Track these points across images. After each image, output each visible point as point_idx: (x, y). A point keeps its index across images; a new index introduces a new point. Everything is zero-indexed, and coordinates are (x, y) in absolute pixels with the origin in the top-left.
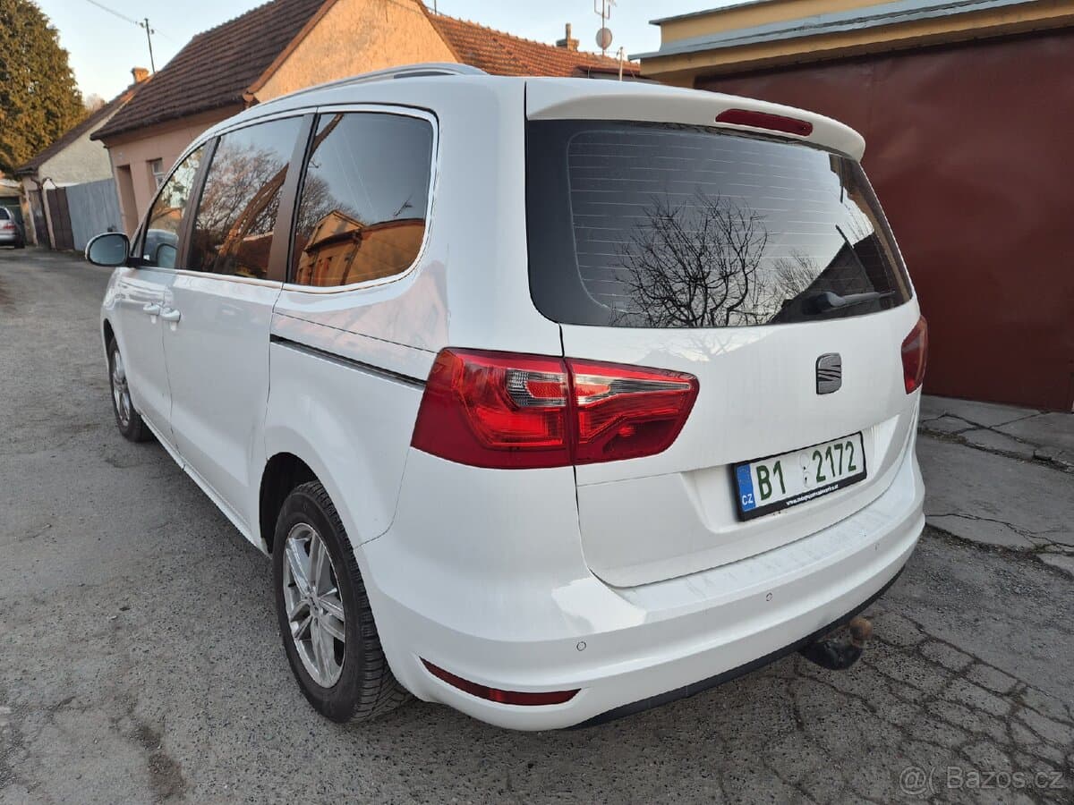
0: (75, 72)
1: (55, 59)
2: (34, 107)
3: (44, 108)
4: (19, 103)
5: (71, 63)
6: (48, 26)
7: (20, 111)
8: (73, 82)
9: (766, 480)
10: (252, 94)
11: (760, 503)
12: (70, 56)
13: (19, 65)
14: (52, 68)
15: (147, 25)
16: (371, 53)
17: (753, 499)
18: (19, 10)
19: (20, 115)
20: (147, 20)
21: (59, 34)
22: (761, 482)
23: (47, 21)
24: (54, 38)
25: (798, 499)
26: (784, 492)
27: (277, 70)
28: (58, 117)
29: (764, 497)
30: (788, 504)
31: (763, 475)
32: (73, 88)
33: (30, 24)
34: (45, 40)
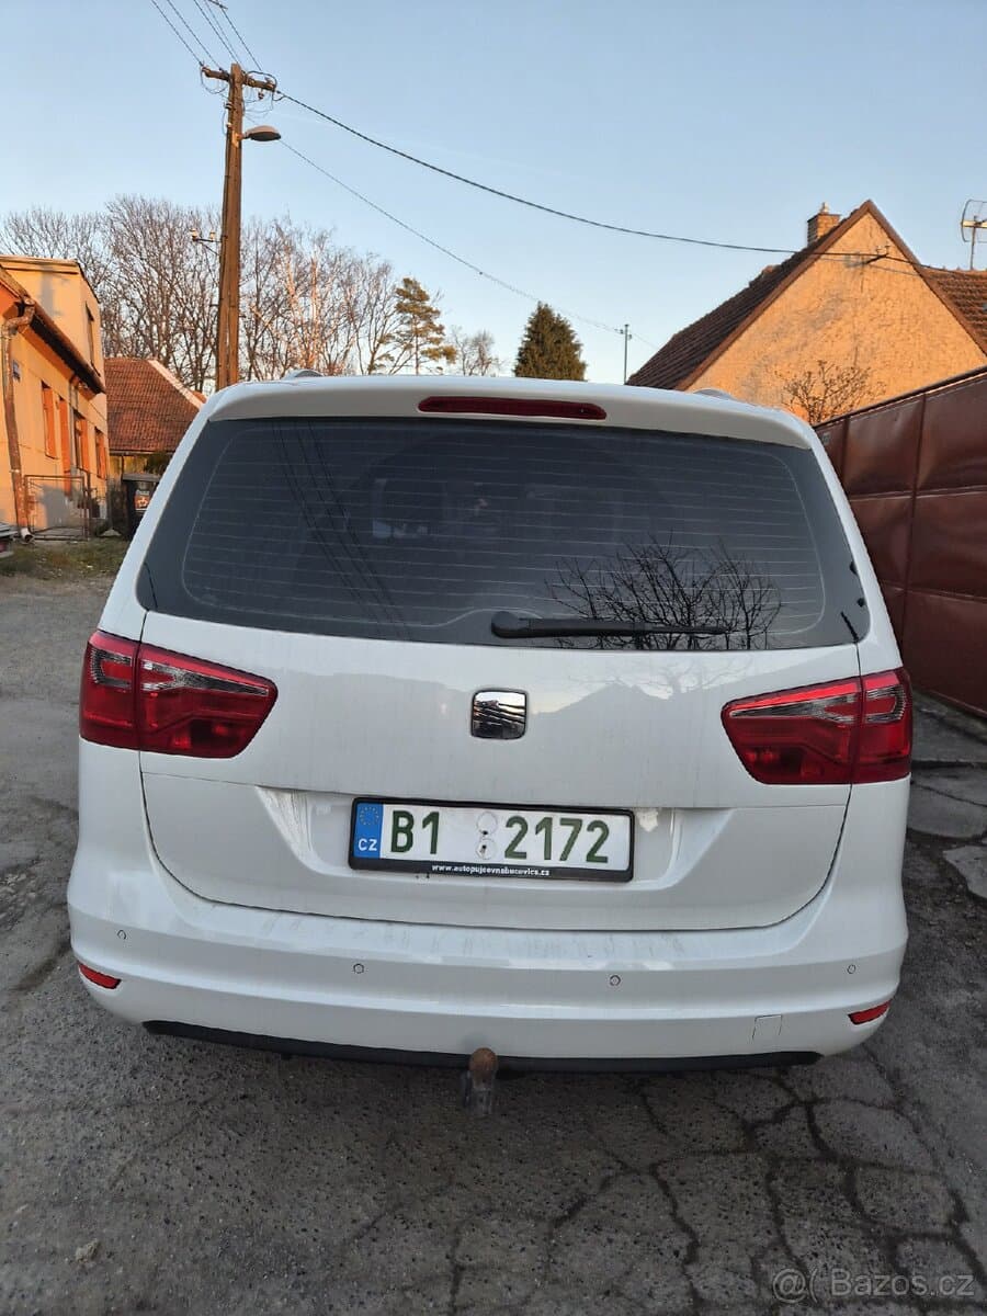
1: (574, 372)
9: (408, 830)
11: (386, 852)
12: (587, 369)
16: (832, 332)
17: (378, 846)
18: (552, 330)
21: (582, 348)
22: (396, 830)
23: (573, 337)
24: (576, 353)
25: (454, 869)
26: (433, 851)
27: (709, 365)
29: (395, 848)
30: (435, 868)
31: (403, 822)
33: (559, 342)
34: (567, 355)
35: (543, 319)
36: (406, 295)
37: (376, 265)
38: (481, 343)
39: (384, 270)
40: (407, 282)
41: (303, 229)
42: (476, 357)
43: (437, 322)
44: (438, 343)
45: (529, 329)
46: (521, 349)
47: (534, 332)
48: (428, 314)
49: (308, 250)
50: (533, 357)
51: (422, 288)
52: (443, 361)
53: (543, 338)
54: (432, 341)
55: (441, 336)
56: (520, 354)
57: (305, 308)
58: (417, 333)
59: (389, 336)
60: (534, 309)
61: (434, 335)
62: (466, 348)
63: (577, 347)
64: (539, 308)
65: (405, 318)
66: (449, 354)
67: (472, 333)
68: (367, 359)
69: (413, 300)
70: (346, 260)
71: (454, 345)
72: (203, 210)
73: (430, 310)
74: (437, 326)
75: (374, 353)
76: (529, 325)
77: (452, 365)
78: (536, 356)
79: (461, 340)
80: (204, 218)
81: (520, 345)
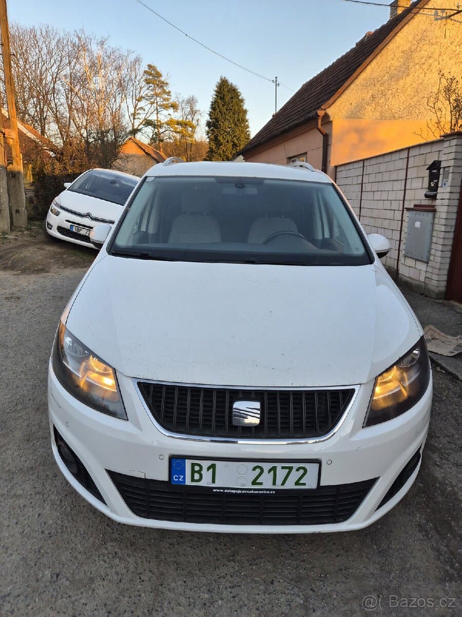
0: (249, 121)
1: (241, 115)
2: (228, 142)
3: (232, 142)
4: (222, 140)
5: (247, 117)
6: (240, 97)
7: (222, 144)
8: (248, 127)
10: (325, 110)
12: (248, 113)
13: (224, 120)
14: (238, 120)
15: (276, 81)
18: (229, 91)
19: (222, 146)
20: (276, 78)
21: (244, 101)
23: (240, 95)
28: (237, 146)
32: (247, 130)
33: (232, 98)
34: (237, 106)
35: (223, 85)
36: (150, 74)
37: (132, 58)
38: (191, 102)
39: (137, 60)
40: (150, 66)
41: (91, 37)
42: (189, 109)
43: (167, 89)
44: (168, 101)
45: (216, 91)
46: (212, 102)
47: (218, 92)
48: (162, 85)
49: (95, 49)
50: (218, 106)
51: (159, 71)
52: (171, 111)
53: (224, 95)
54: (165, 100)
55: (169, 97)
56: (212, 105)
57: (97, 83)
58: (157, 95)
59: (142, 97)
60: (219, 80)
61: (166, 96)
62: (183, 105)
63: (242, 101)
64: (221, 79)
65: (149, 87)
66: (174, 106)
67: (186, 97)
68: (132, 110)
69: (153, 77)
70: (117, 54)
71: (177, 103)
72: (37, 27)
73: (163, 82)
74: (167, 91)
75: (135, 108)
76: (216, 89)
77: (176, 113)
78: (221, 106)
79: (180, 100)
80: (38, 33)
81: (212, 100)
